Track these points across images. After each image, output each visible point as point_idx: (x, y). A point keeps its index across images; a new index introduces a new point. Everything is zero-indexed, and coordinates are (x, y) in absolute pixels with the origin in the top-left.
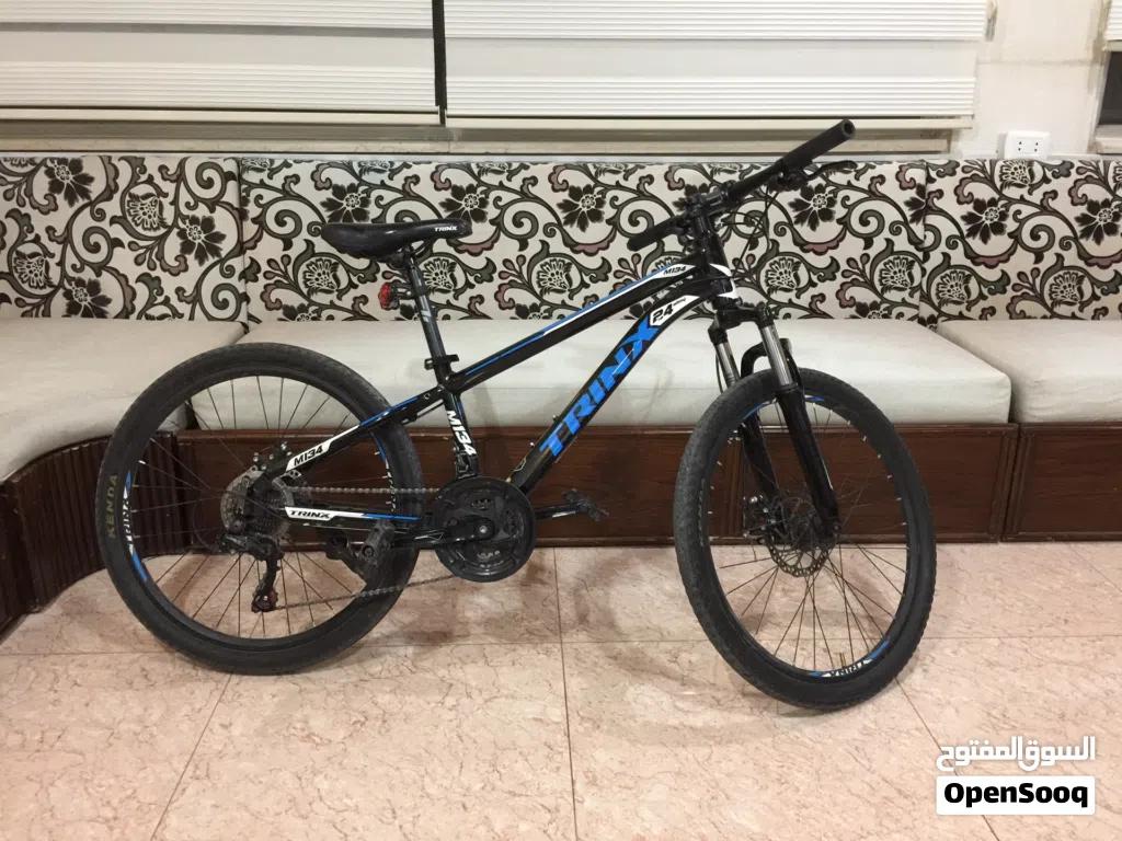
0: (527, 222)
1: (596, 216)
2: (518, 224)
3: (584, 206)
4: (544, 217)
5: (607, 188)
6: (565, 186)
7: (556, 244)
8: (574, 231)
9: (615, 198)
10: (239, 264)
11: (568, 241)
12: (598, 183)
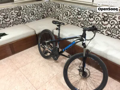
0: (98, 19)
1: (107, 20)
2: (96, 19)
3: (105, 19)
4: (100, 19)
5: (109, 17)
6: (104, 16)
7: (100, 23)
8: (103, 22)
9: (110, 19)
10: (69, 17)
11: (102, 23)
12: (108, 16)
